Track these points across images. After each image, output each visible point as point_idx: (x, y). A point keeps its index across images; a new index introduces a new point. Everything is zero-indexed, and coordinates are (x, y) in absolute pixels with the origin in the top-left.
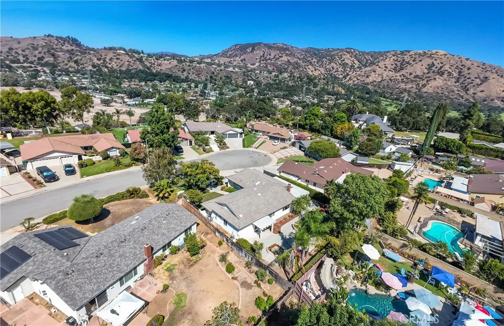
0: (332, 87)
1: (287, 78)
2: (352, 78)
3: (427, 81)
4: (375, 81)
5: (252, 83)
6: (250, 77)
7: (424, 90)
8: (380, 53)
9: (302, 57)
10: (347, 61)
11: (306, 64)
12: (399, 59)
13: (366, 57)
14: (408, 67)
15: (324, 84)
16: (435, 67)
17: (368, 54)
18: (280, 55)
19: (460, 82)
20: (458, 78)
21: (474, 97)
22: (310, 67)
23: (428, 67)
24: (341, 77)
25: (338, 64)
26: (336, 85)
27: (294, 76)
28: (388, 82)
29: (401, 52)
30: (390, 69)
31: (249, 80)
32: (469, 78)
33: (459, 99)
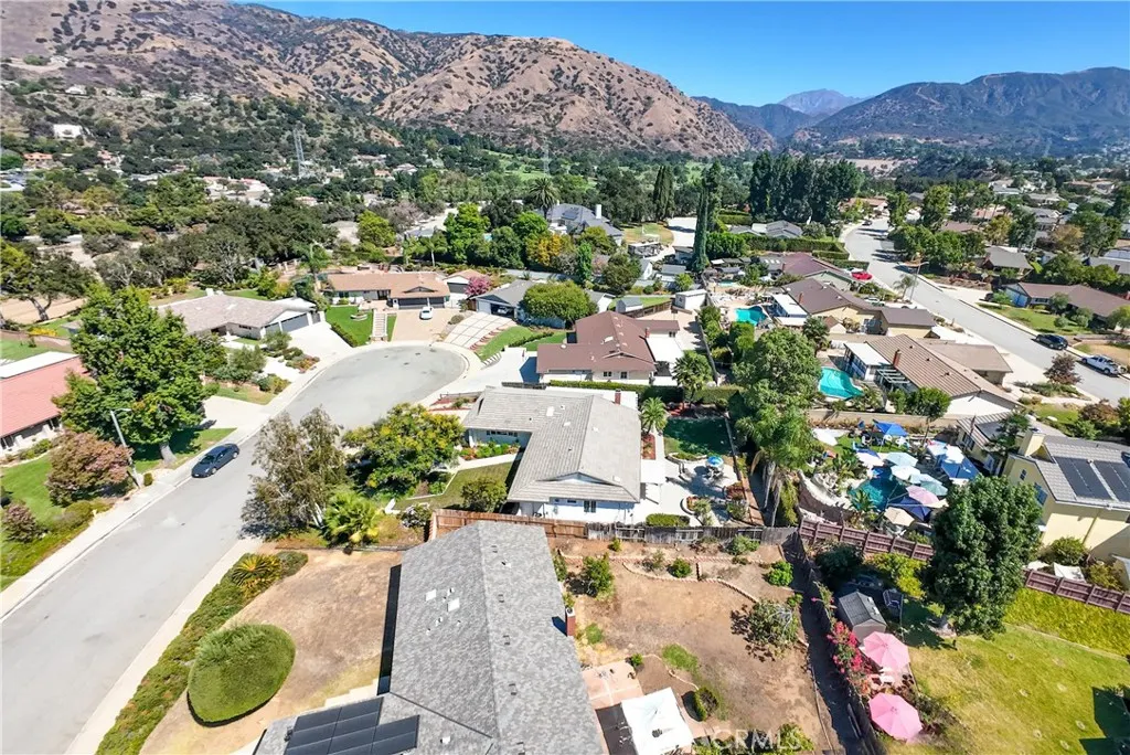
0: (361, 131)
1: (208, 110)
2: (399, 104)
3: (562, 108)
4: (456, 111)
5: (76, 130)
6: (53, 108)
7: (561, 127)
8: (440, 36)
9: (222, 39)
10: (365, 56)
11: (248, 63)
12: (492, 57)
13: (413, 46)
14: (515, 75)
15: (338, 123)
16: (564, 76)
17: (413, 37)
18: (140, 30)
19: (613, 107)
20: (609, 101)
21: (641, 136)
22: (263, 71)
23: (553, 77)
24: (366, 100)
25: (345, 65)
26: (370, 126)
27: (231, 103)
28: (486, 112)
29: (488, 37)
30: (480, 80)
31: (55, 121)
32: (625, 100)
33: (622, 143)
